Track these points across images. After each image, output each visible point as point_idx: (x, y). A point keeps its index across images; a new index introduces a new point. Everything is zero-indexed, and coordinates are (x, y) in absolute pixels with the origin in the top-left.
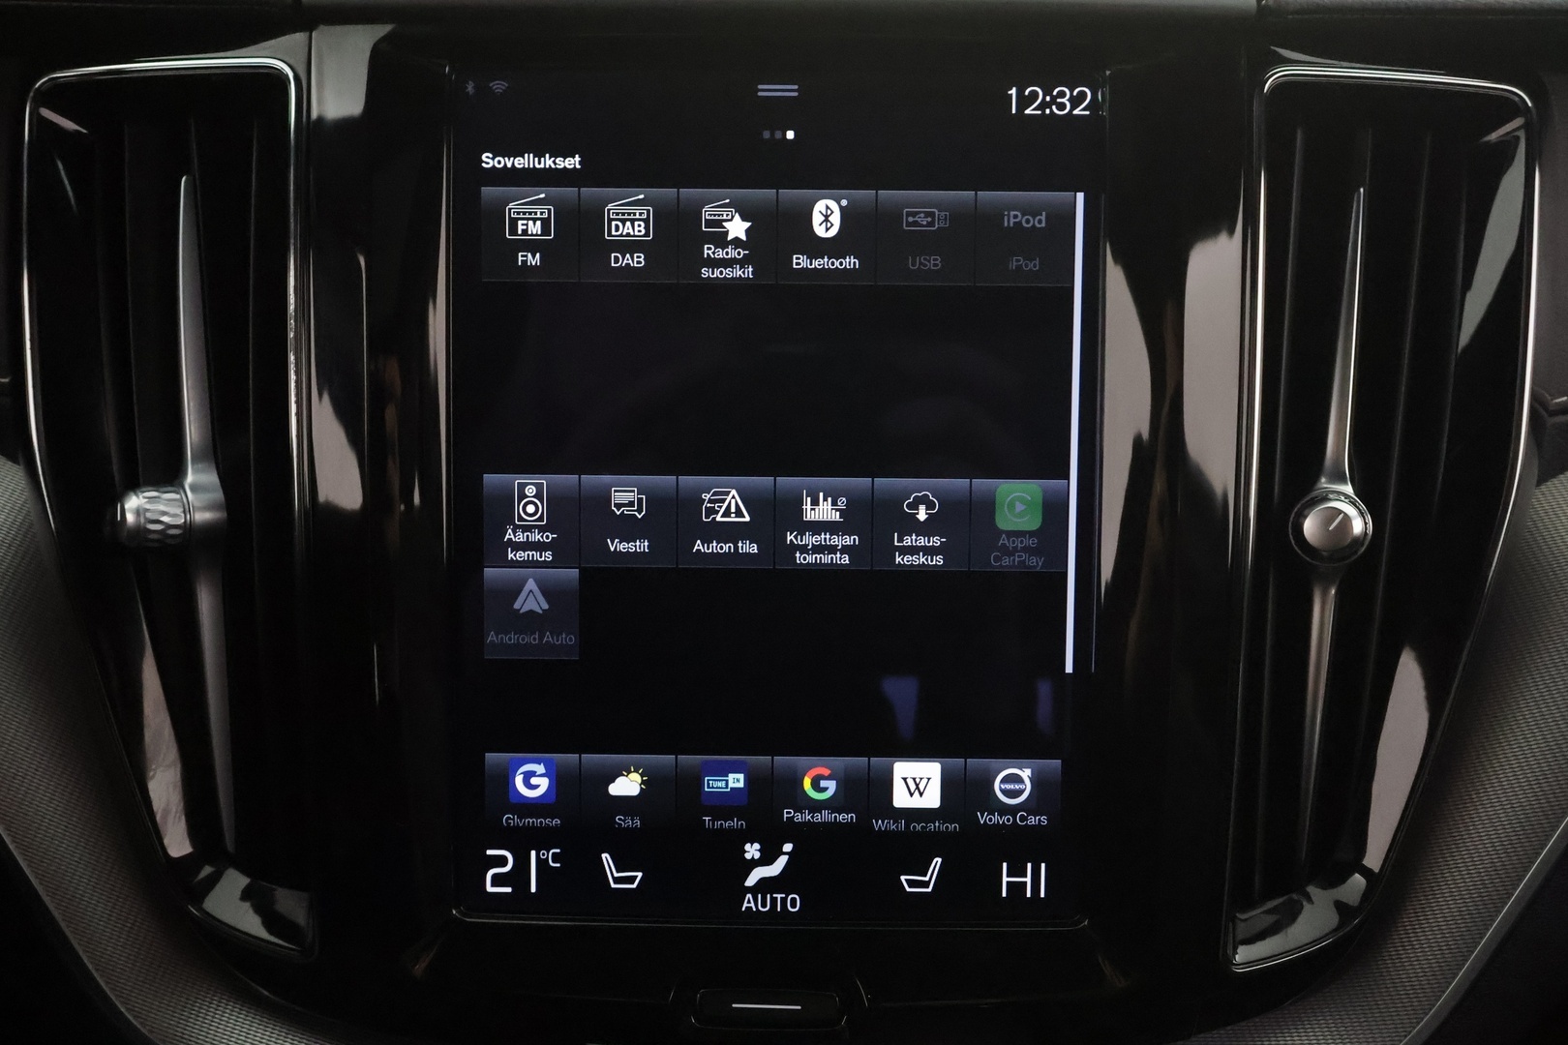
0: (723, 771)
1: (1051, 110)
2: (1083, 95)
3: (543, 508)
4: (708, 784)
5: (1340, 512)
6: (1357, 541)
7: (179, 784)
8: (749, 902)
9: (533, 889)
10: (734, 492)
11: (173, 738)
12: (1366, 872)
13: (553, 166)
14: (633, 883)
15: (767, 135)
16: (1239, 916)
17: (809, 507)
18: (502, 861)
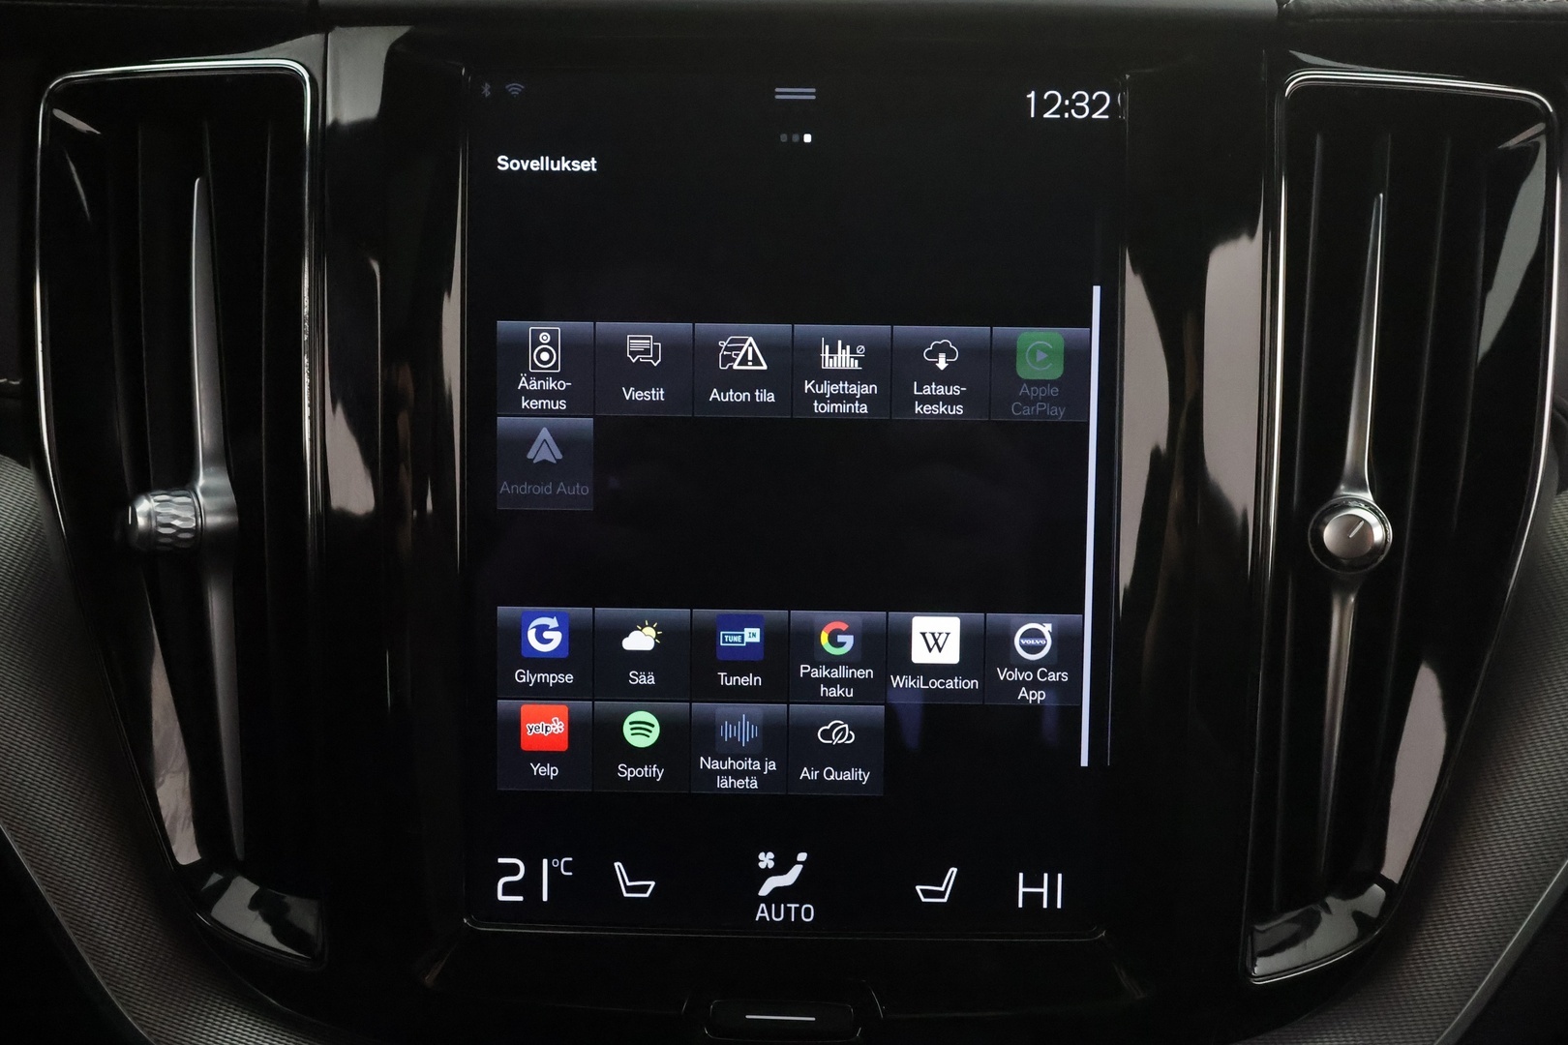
0: (739, 626)
1: (1070, 114)
2: (1102, 99)
3: (557, 357)
4: (724, 638)
5: (1361, 519)
6: (1378, 549)
7: (188, 790)
8: (763, 912)
9: (545, 898)
10: (751, 340)
11: (182, 743)
12: (1385, 883)
13: (569, 169)
14: (646, 893)
15: (784, 138)
16: (1258, 927)
17: (827, 355)
18: (514, 870)
